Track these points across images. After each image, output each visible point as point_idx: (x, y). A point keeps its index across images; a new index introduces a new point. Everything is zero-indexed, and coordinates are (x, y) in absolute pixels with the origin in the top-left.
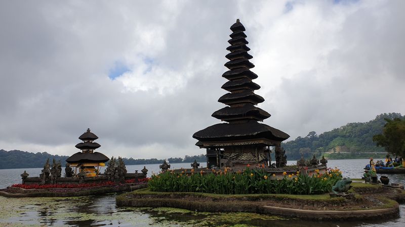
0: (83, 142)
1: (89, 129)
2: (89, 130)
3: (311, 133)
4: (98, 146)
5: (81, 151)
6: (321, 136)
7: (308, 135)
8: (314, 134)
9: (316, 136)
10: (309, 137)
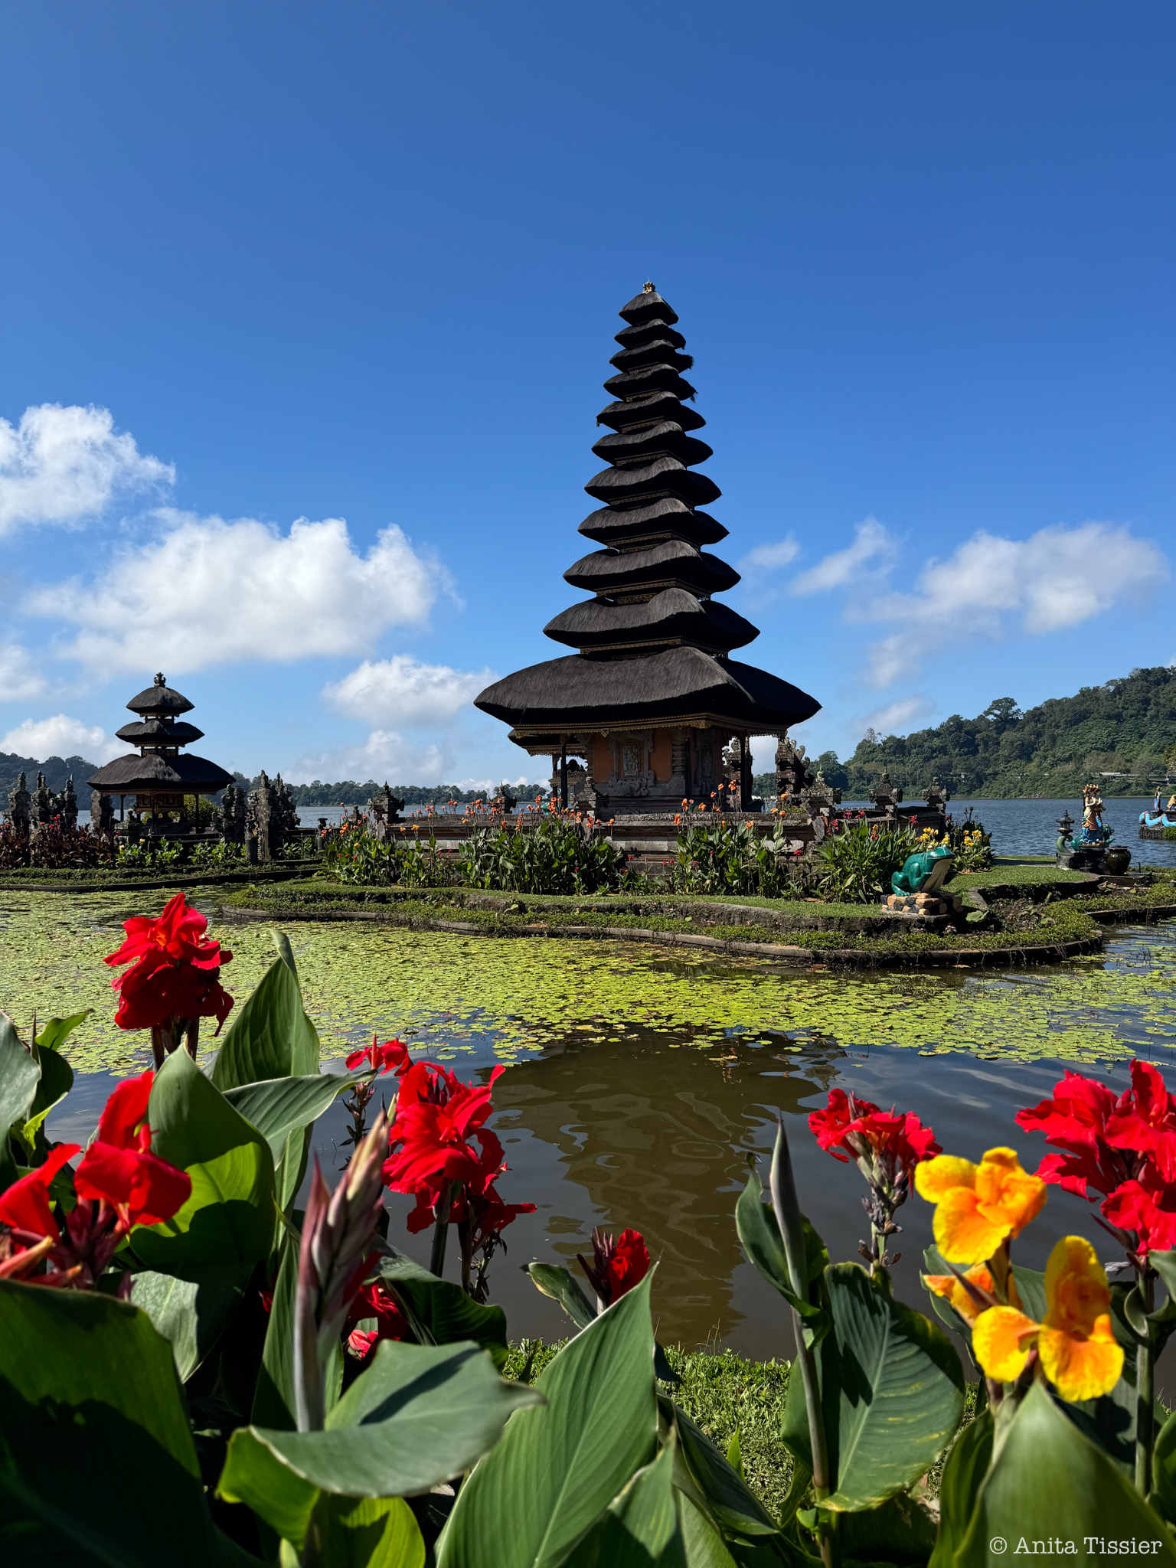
0: (143, 720)
1: (160, 675)
2: (160, 680)
3: (997, 704)
4: (194, 734)
5: (137, 751)
6: (1036, 715)
7: (988, 713)
8: (1009, 708)
9: (1014, 713)
10: (991, 717)
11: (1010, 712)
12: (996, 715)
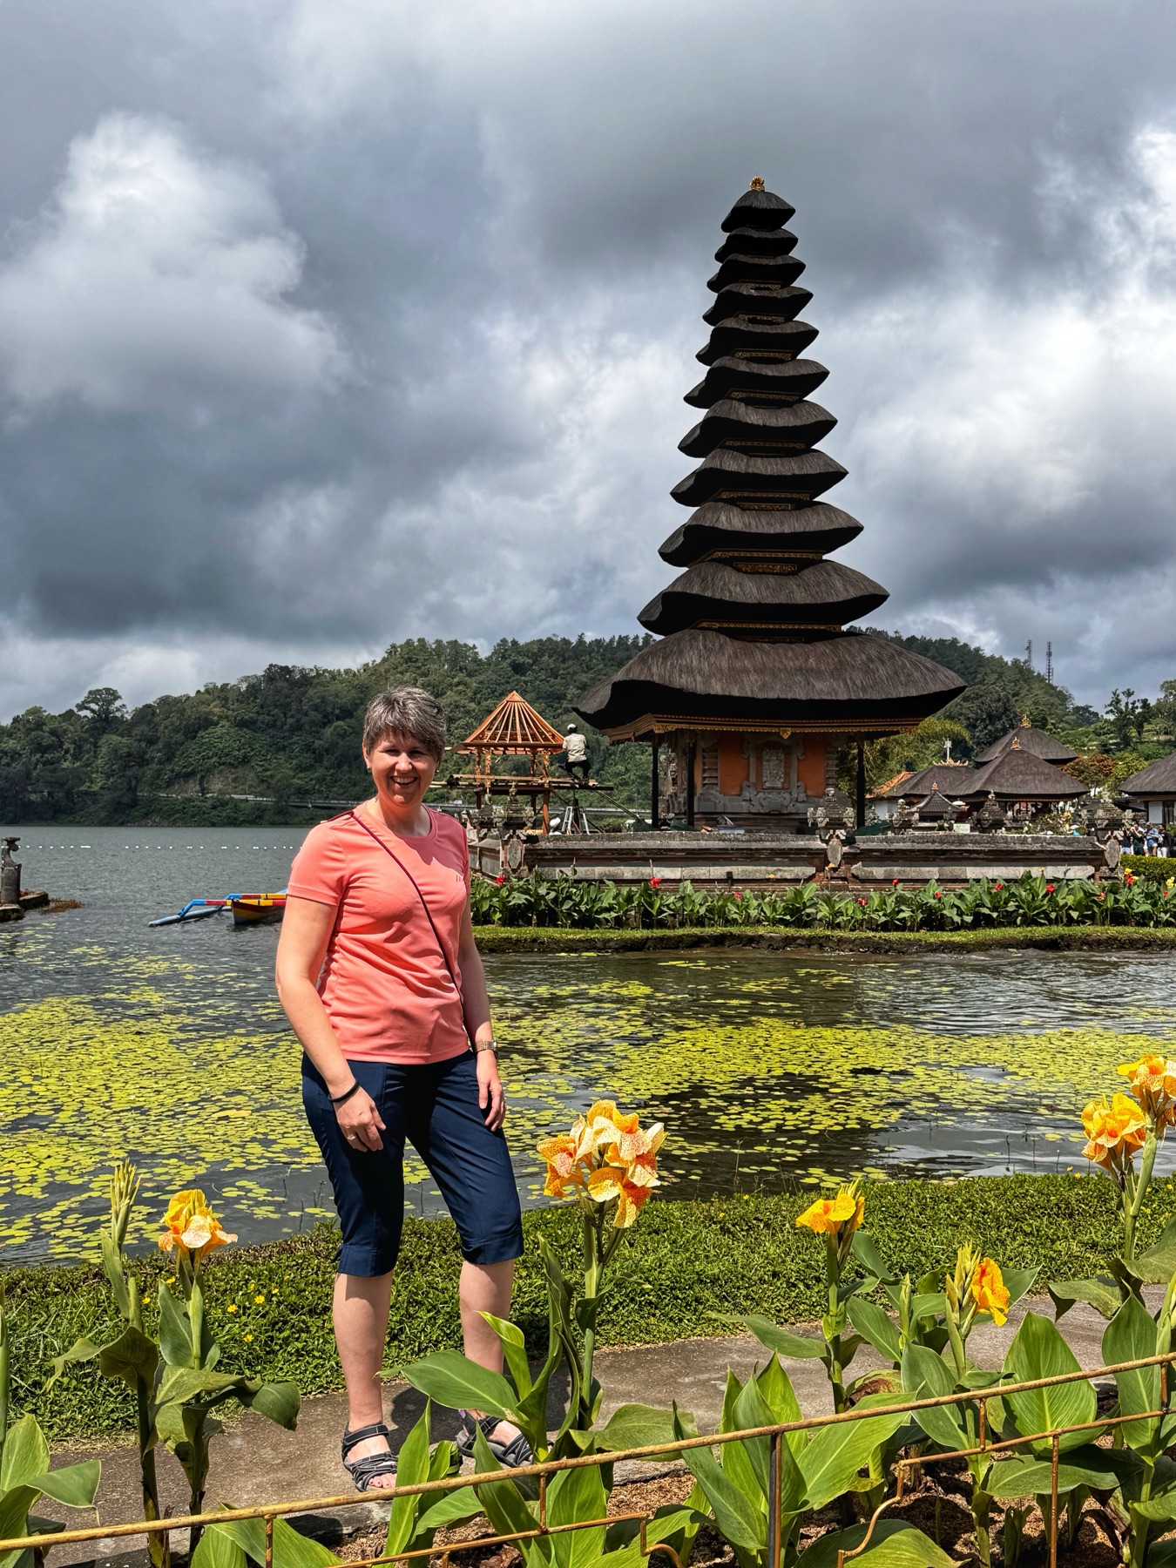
3: (94, 696)
6: (146, 713)
7: (81, 707)
8: (110, 702)
9: (118, 710)
10: (83, 713)
11: (112, 707)
12: (93, 711)
